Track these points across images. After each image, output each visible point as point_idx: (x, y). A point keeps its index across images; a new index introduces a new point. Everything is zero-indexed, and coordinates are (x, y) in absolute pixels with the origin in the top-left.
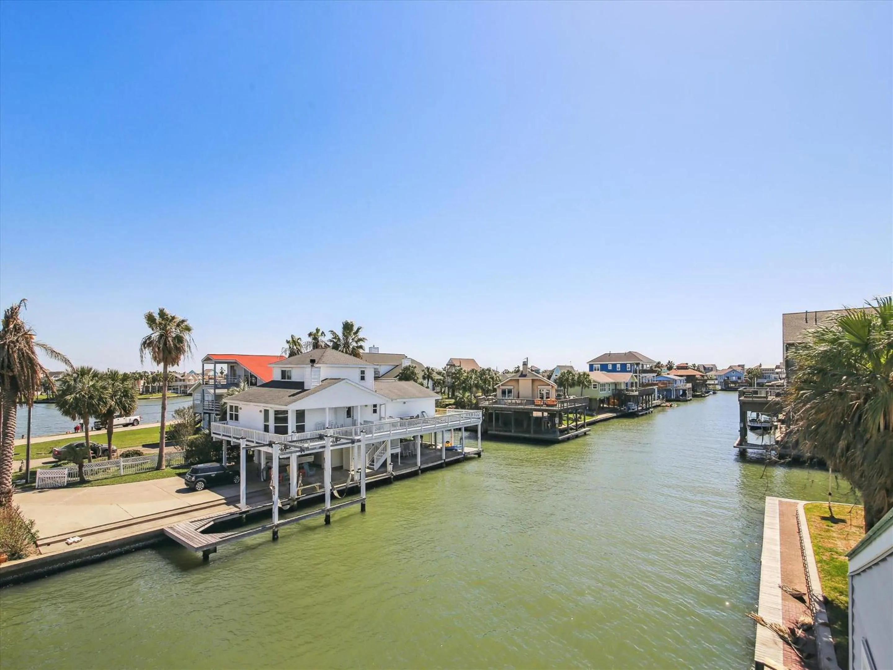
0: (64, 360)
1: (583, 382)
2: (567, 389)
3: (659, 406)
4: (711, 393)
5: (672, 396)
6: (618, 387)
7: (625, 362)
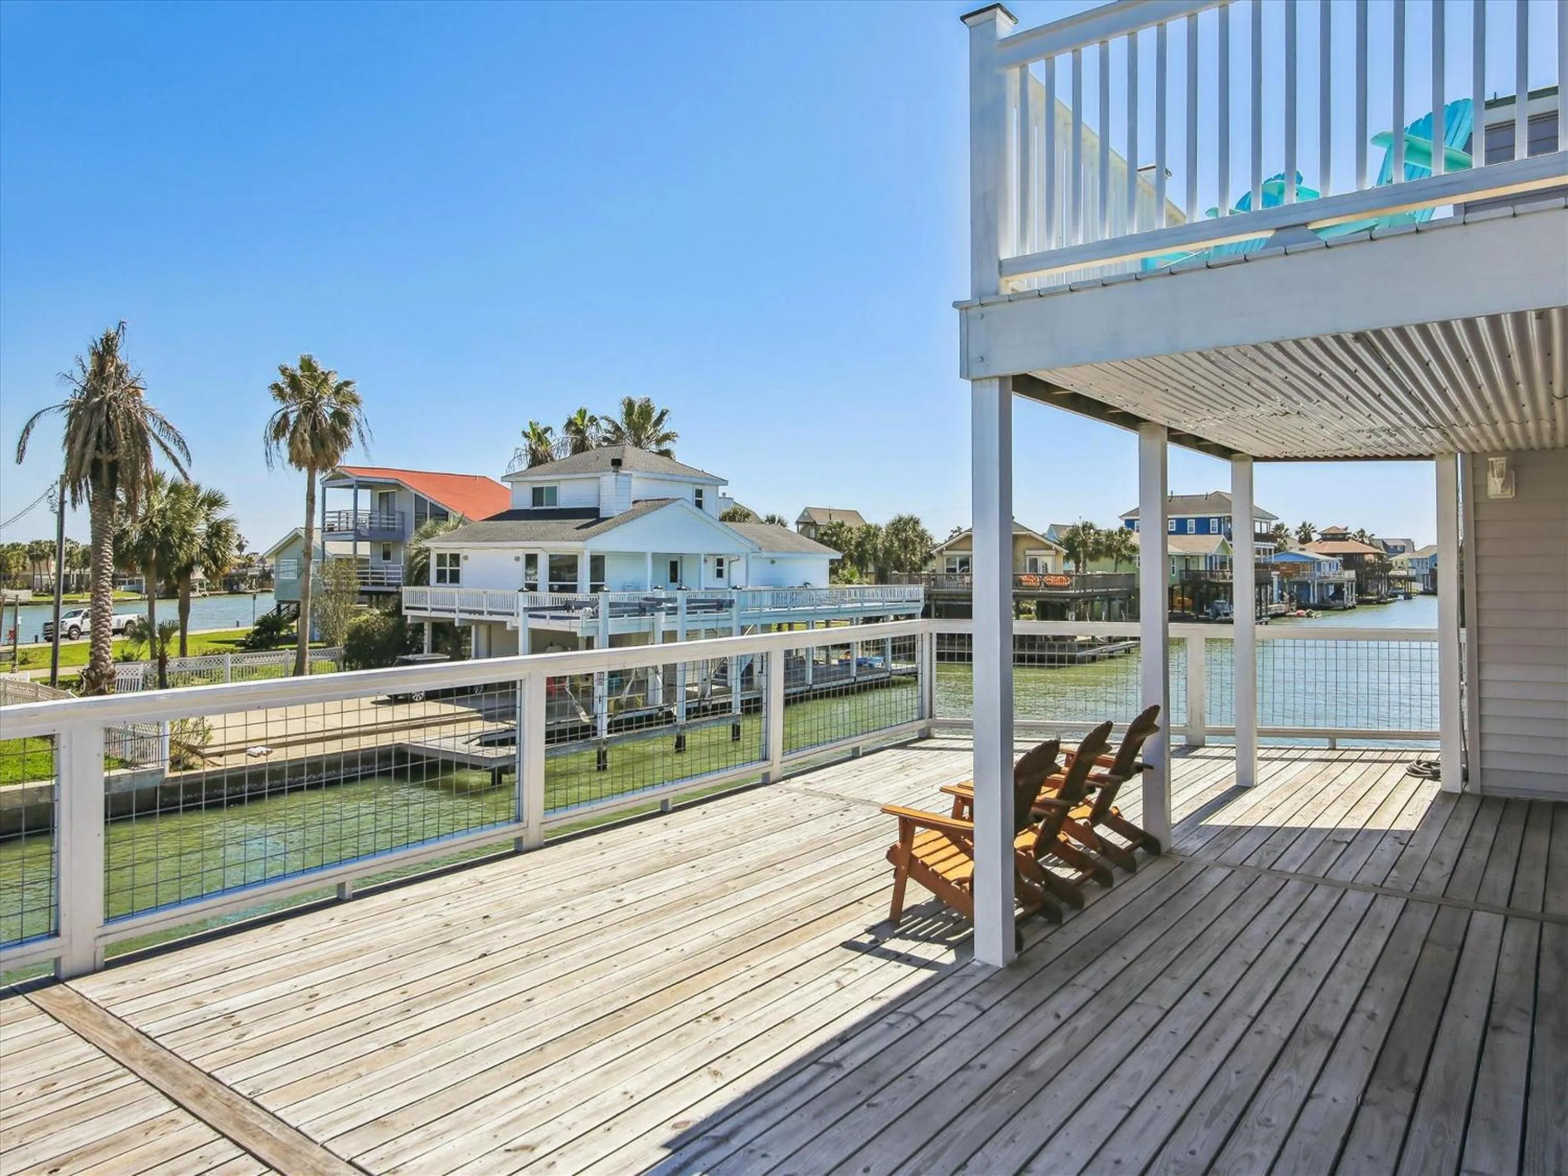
0: (177, 439)
1: (1119, 550)
2: (1084, 562)
3: (1283, 615)
4: (1401, 597)
5: (1311, 598)
6: (1193, 567)
7: (1207, 516)
